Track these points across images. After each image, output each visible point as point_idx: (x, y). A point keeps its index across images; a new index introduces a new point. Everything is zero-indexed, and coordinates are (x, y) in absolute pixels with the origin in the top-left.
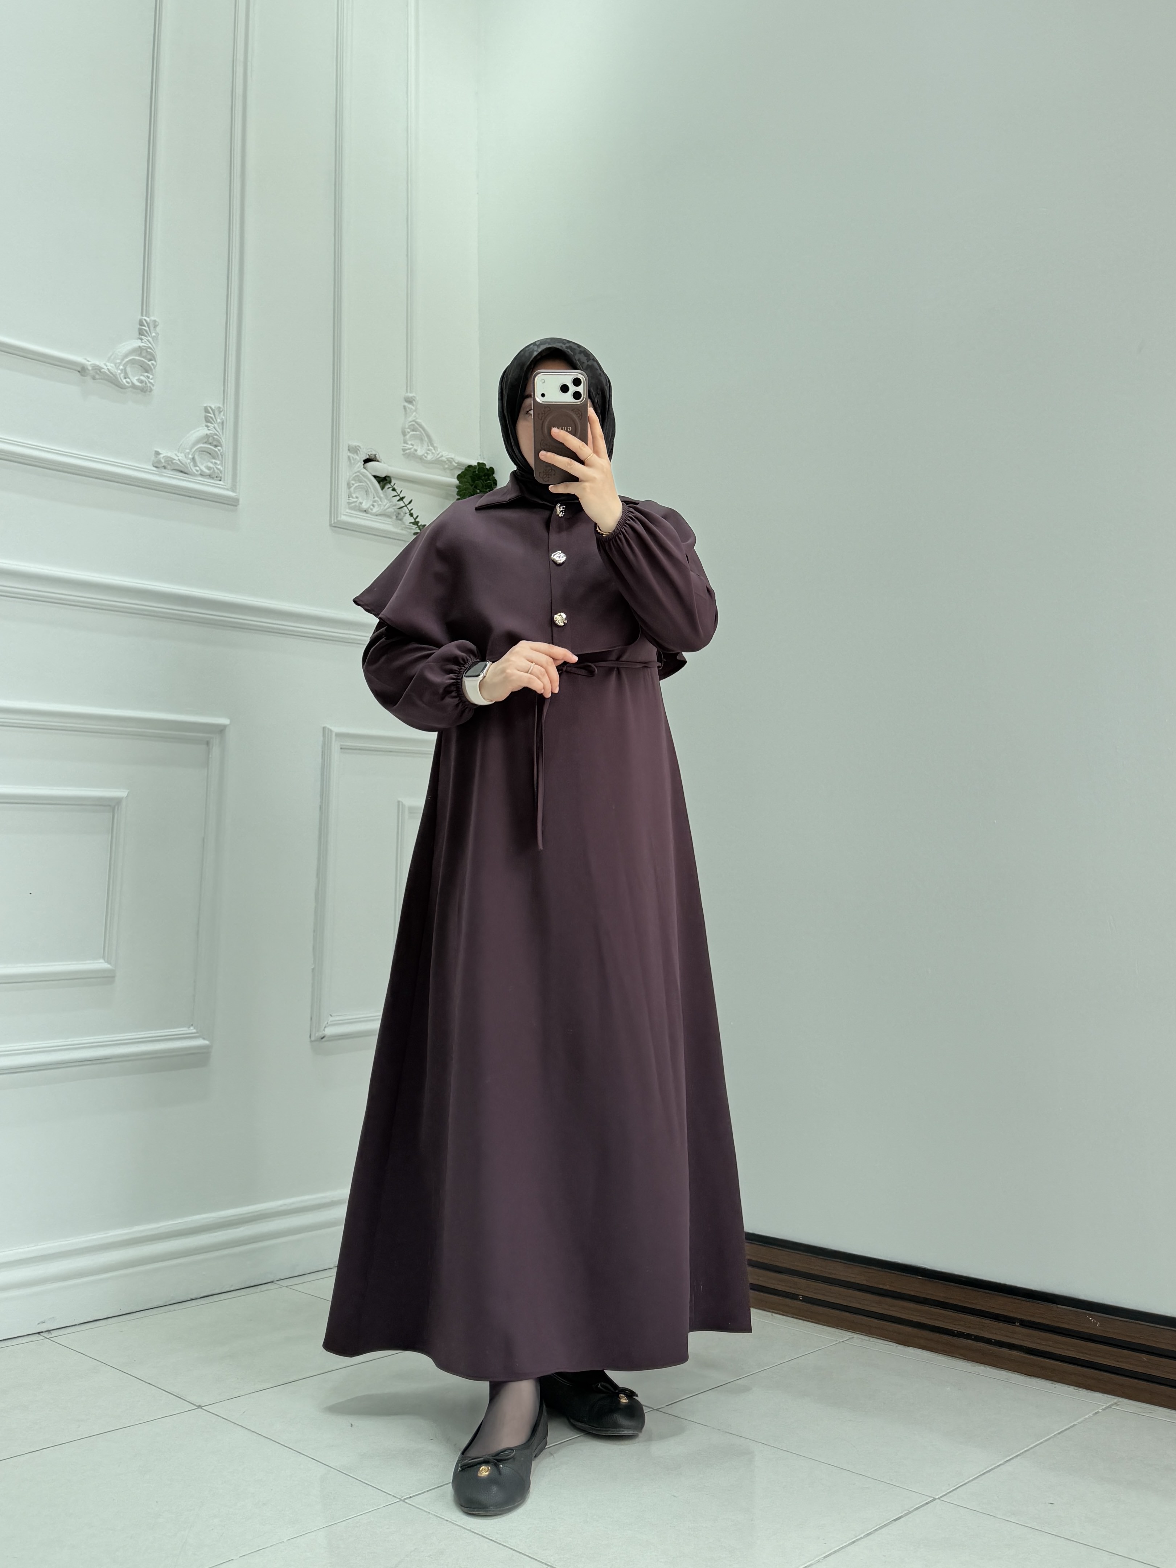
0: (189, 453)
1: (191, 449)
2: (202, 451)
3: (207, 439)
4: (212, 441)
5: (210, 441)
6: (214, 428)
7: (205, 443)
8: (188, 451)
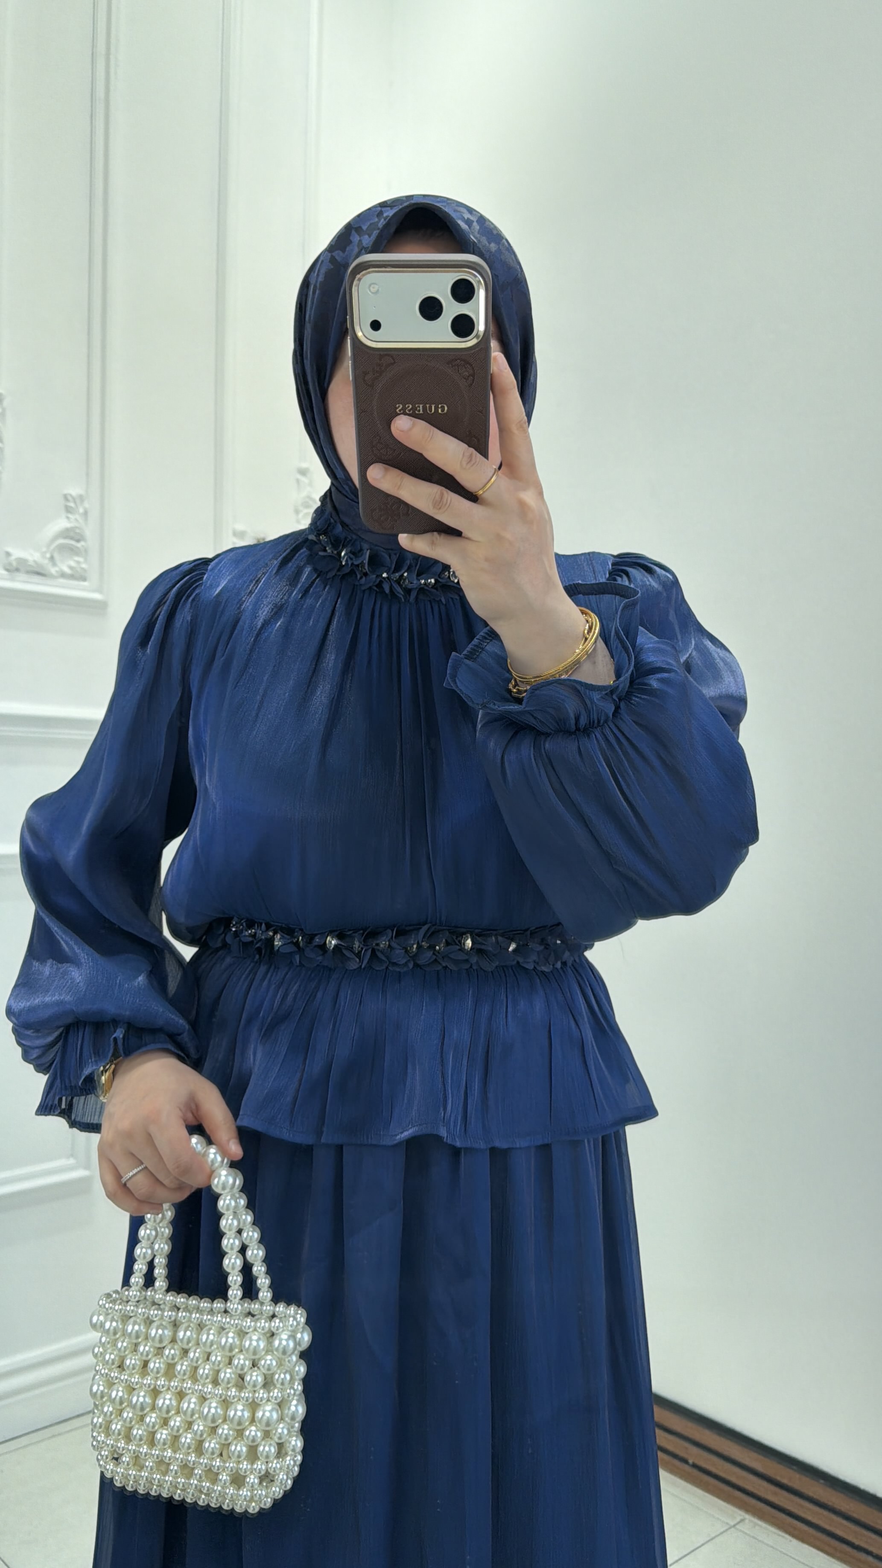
0: (45, 553)
1: (48, 546)
2: (62, 548)
3: (67, 533)
4: (73, 535)
5: (72, 534)
6: (76, 520)
7: (65, 538)
8: (44, 549)
